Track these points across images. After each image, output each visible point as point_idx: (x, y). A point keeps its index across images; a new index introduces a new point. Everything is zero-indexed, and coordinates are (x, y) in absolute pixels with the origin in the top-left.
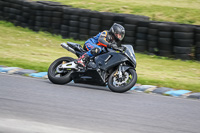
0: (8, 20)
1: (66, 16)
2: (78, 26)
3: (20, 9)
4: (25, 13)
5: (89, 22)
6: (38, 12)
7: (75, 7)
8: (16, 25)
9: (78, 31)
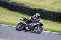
0: (25, 14)
1: (43, 13)
2: (46, 16)
3: (29, 10)
4: (30, 12)
5: (50, 15)
6: (34, 11)
7: (46, 10)
8: (28, 15)
9: (46, 17)
